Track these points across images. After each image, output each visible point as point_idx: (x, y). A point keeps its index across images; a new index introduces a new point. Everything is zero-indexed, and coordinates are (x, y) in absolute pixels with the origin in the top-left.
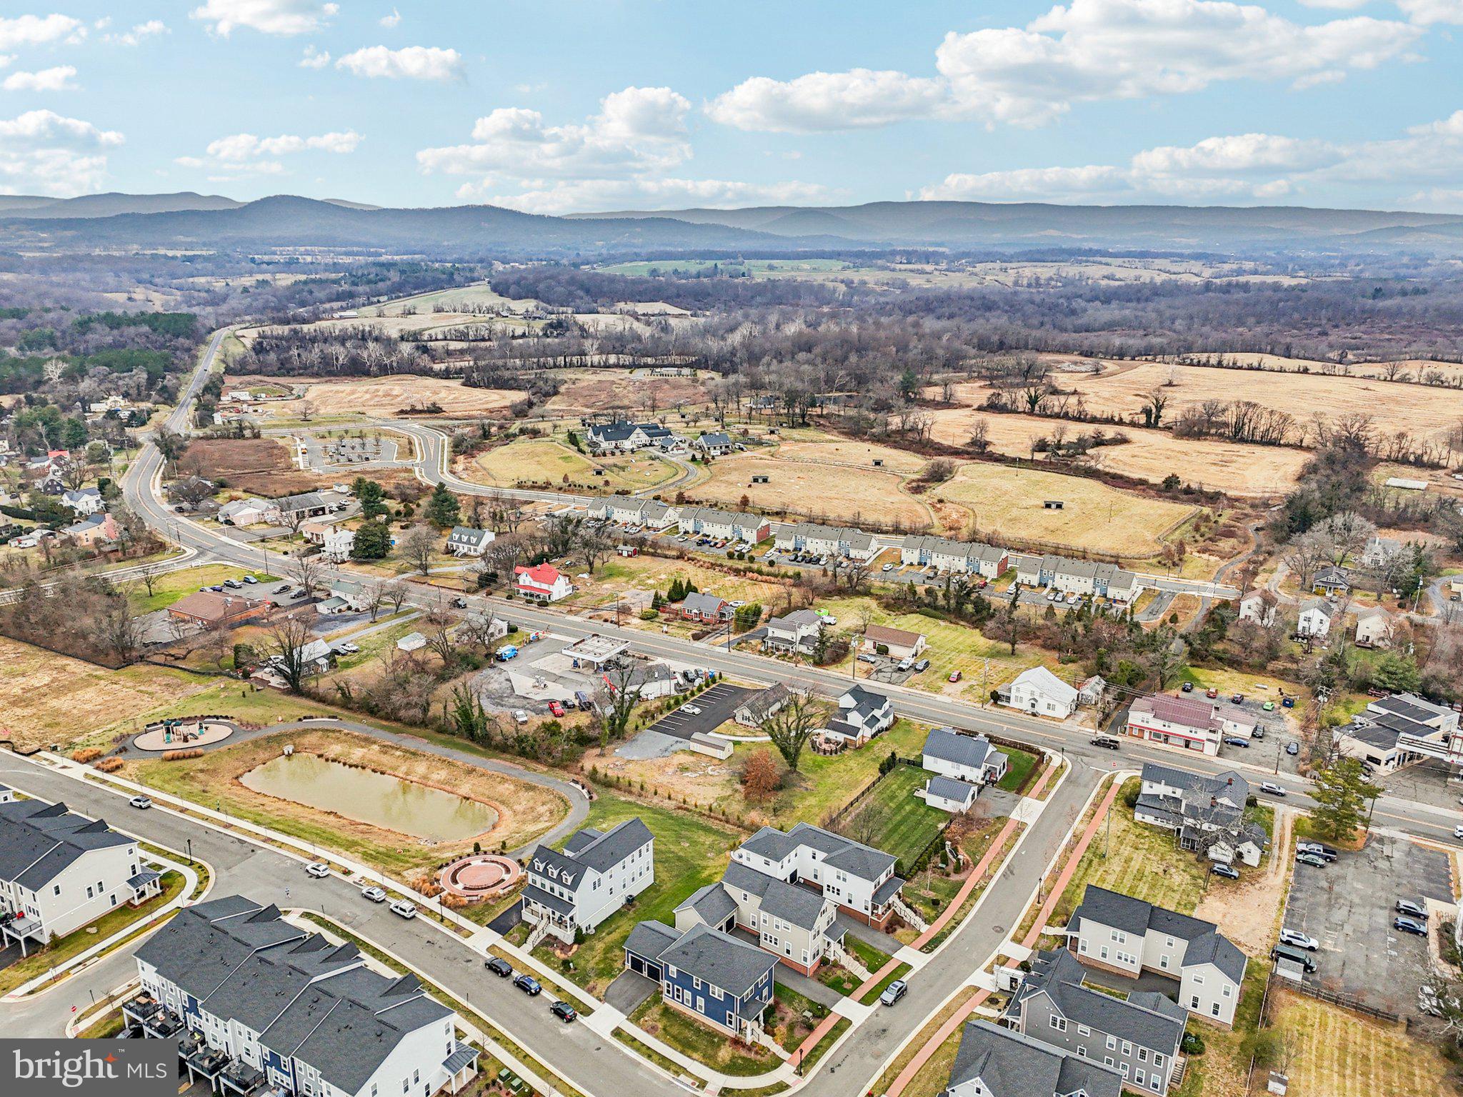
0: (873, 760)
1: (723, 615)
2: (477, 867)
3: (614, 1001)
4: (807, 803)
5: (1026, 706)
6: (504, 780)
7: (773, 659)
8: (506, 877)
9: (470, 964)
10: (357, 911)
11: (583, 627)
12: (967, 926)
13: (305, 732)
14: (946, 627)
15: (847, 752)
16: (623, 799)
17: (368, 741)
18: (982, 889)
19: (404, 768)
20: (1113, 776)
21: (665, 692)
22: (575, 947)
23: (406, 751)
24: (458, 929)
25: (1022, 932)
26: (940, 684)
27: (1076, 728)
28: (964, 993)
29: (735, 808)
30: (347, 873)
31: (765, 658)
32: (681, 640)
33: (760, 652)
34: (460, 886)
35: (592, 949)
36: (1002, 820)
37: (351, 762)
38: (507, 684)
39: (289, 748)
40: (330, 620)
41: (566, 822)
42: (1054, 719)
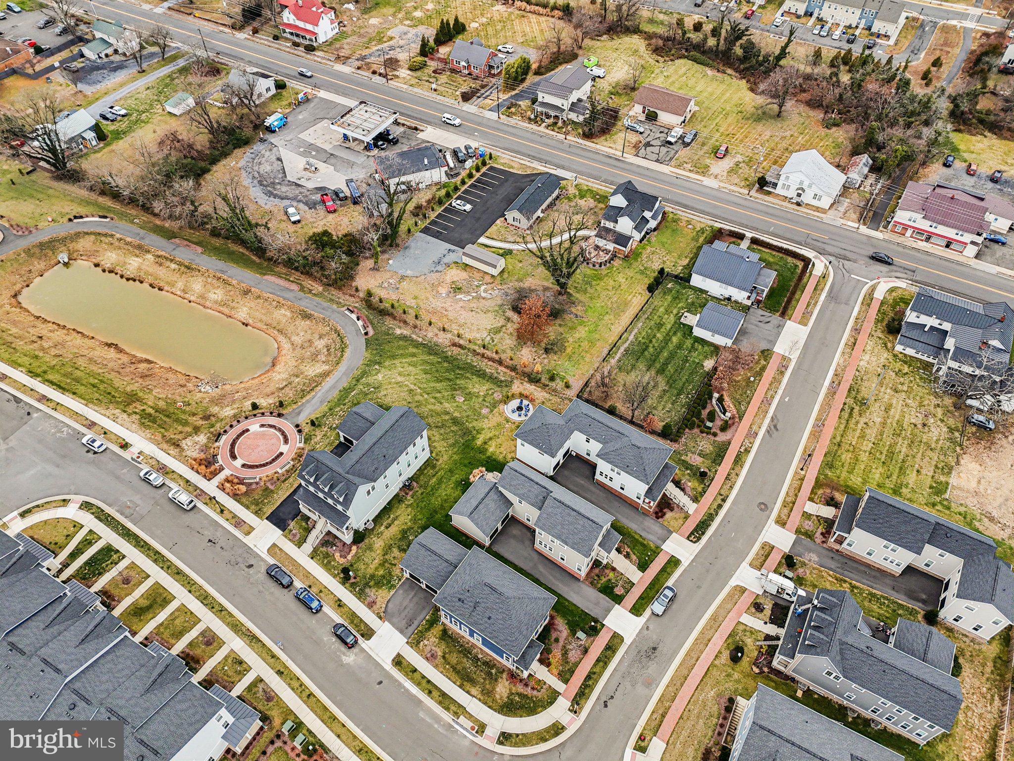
0: (642, 272)
1: (491, 67)
2: (256, 434)
3: (395, 620)
4: (577, 335)
5: (792, 193)
6: (279, 305)
7: (542, 129)
8: (284, 448)
9: (251, 571)
10: (137, 499)
11: (351, 81)
12: (734, 503)
13: (78, 235)
14: (714, 79)
15: (617, 263)
16: (398, 332)
17: (142, 249)
18: (747, 451)
19: (180, 285)
20: (873, 289)
21: (436, 179)
22: (354, 548)
23: (180, 264)
24: (239, 523)
25: (786, 511)
26: (708, 161)
27: (840, 222)
28: (730, 596)
29: (506, 342)
30: (125, 446)
31: (534, 127)
32: (449, 101)
33: (530, 119)
34: (238, 463)
35: (370, 548)
36: (766, 354)
37: (128, 274)
38: (277, 165)
39: (64, 257)
40: (98, 68)
41: (342, 367)
42: (817, 209)
